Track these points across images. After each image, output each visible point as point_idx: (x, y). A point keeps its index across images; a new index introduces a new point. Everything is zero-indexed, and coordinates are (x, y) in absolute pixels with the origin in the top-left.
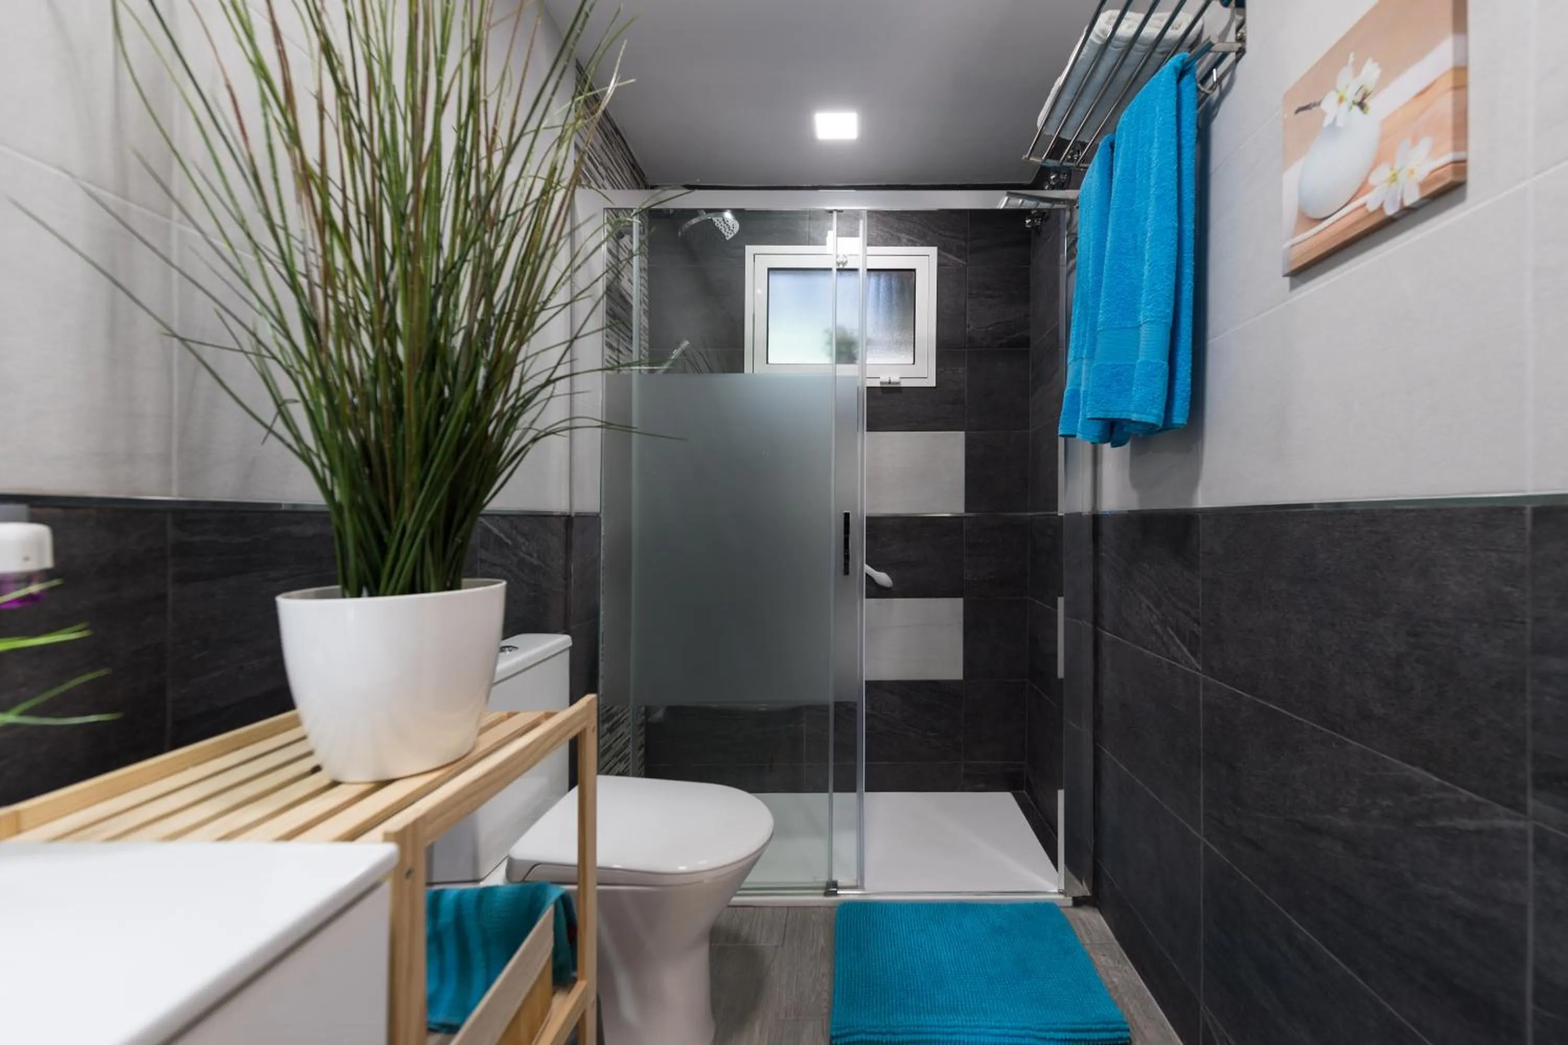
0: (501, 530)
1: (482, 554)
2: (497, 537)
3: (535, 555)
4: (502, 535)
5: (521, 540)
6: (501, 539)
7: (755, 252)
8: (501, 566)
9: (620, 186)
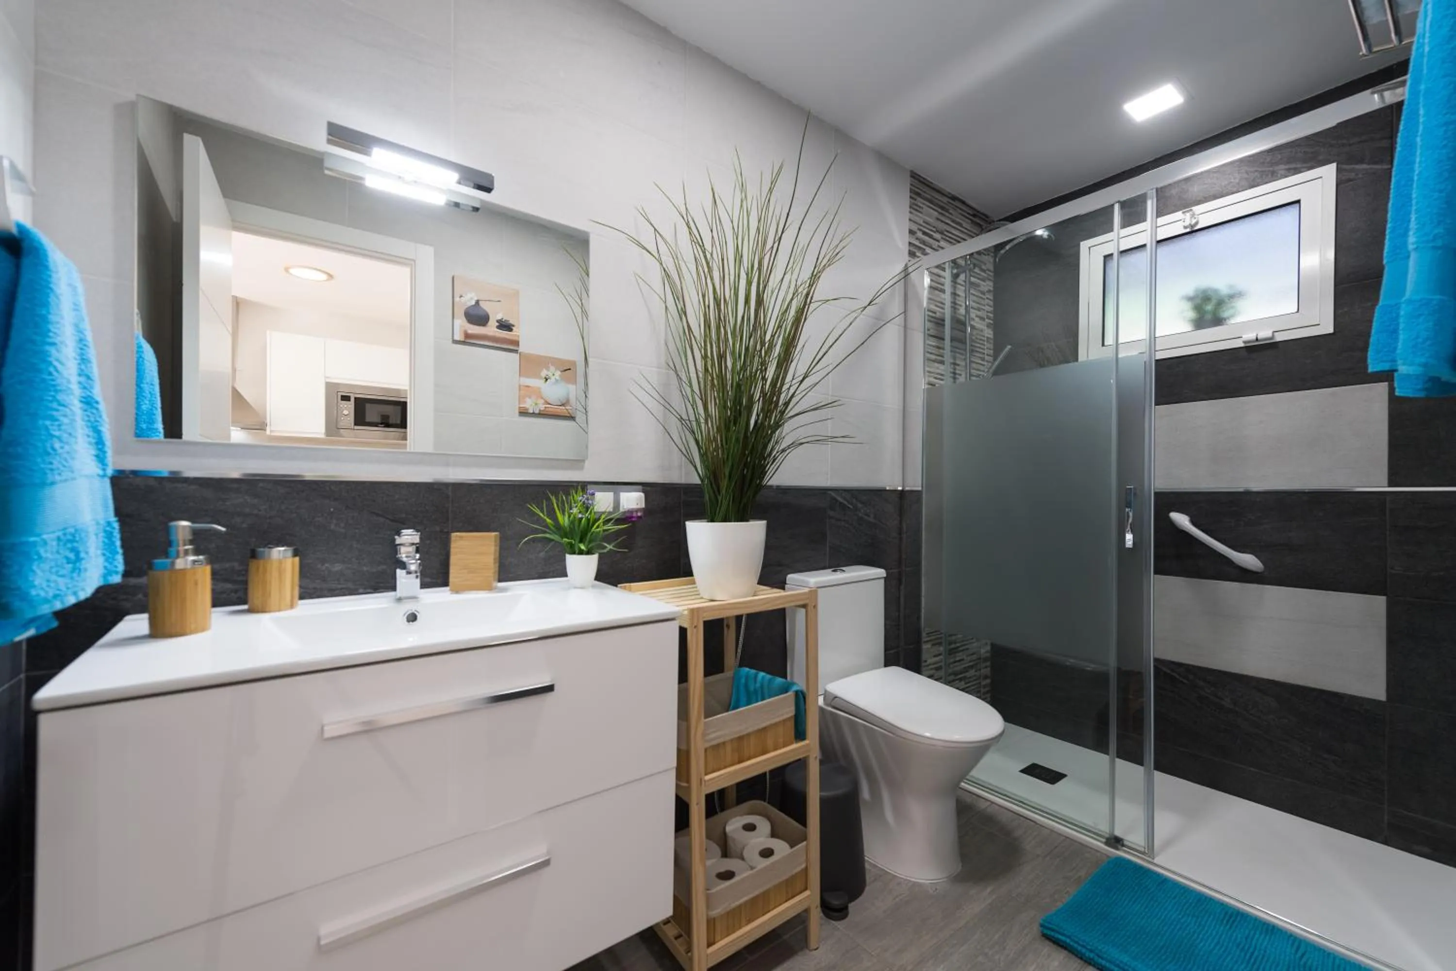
0: (845, 499)
1: (831, 513)
2: (841, 503)
3: (872, 516)
4: (846, 503)
5: (860, 505)
6: (844, 505)
7: (1089, 246)
8: (844, 521)
9: (959, 239)
